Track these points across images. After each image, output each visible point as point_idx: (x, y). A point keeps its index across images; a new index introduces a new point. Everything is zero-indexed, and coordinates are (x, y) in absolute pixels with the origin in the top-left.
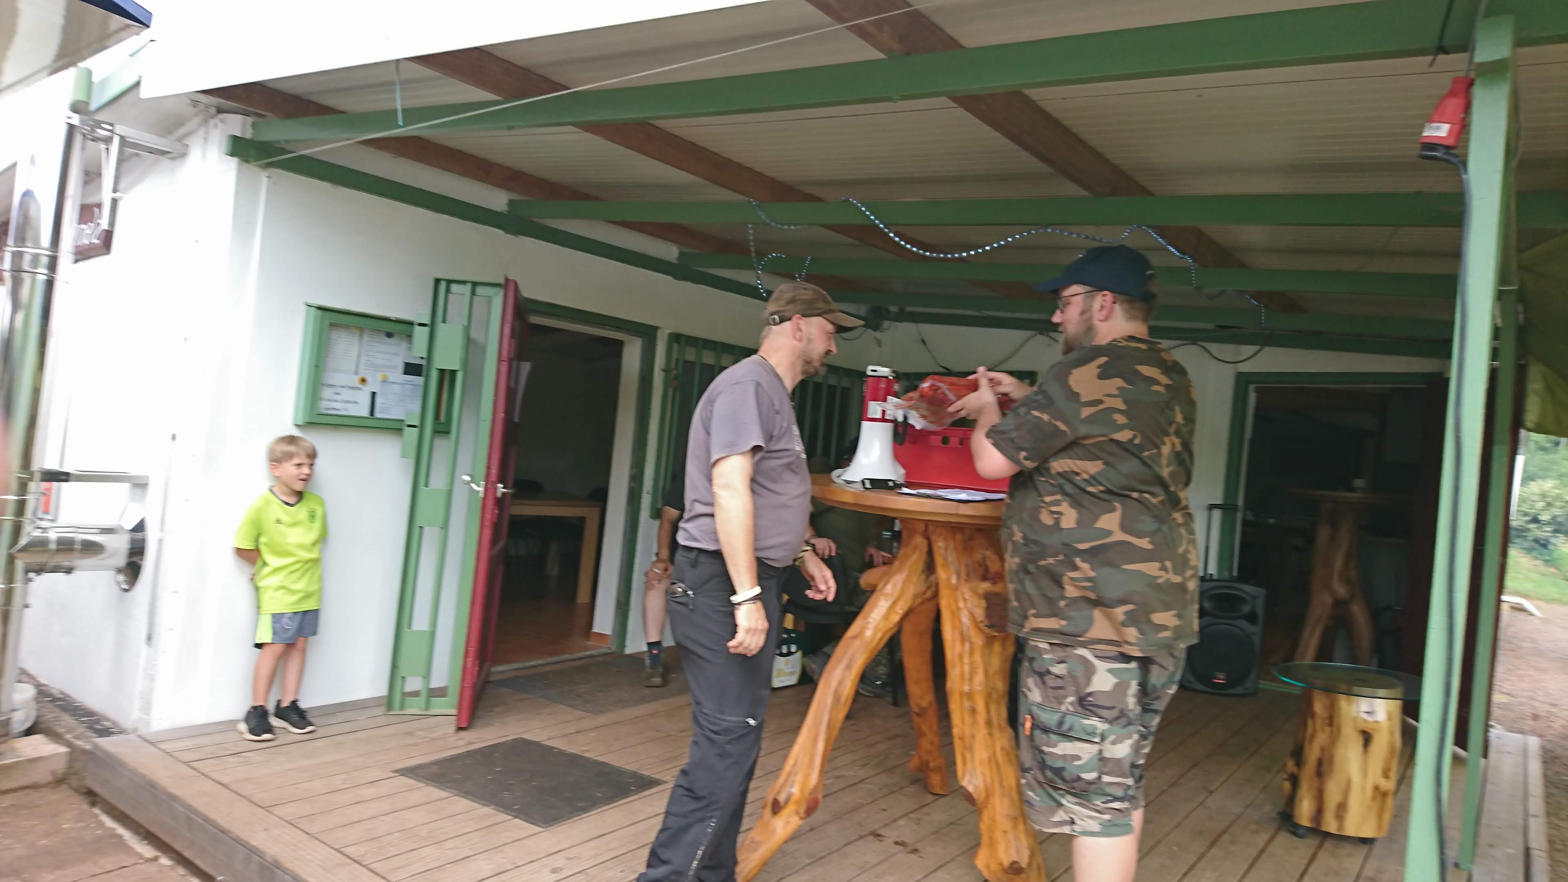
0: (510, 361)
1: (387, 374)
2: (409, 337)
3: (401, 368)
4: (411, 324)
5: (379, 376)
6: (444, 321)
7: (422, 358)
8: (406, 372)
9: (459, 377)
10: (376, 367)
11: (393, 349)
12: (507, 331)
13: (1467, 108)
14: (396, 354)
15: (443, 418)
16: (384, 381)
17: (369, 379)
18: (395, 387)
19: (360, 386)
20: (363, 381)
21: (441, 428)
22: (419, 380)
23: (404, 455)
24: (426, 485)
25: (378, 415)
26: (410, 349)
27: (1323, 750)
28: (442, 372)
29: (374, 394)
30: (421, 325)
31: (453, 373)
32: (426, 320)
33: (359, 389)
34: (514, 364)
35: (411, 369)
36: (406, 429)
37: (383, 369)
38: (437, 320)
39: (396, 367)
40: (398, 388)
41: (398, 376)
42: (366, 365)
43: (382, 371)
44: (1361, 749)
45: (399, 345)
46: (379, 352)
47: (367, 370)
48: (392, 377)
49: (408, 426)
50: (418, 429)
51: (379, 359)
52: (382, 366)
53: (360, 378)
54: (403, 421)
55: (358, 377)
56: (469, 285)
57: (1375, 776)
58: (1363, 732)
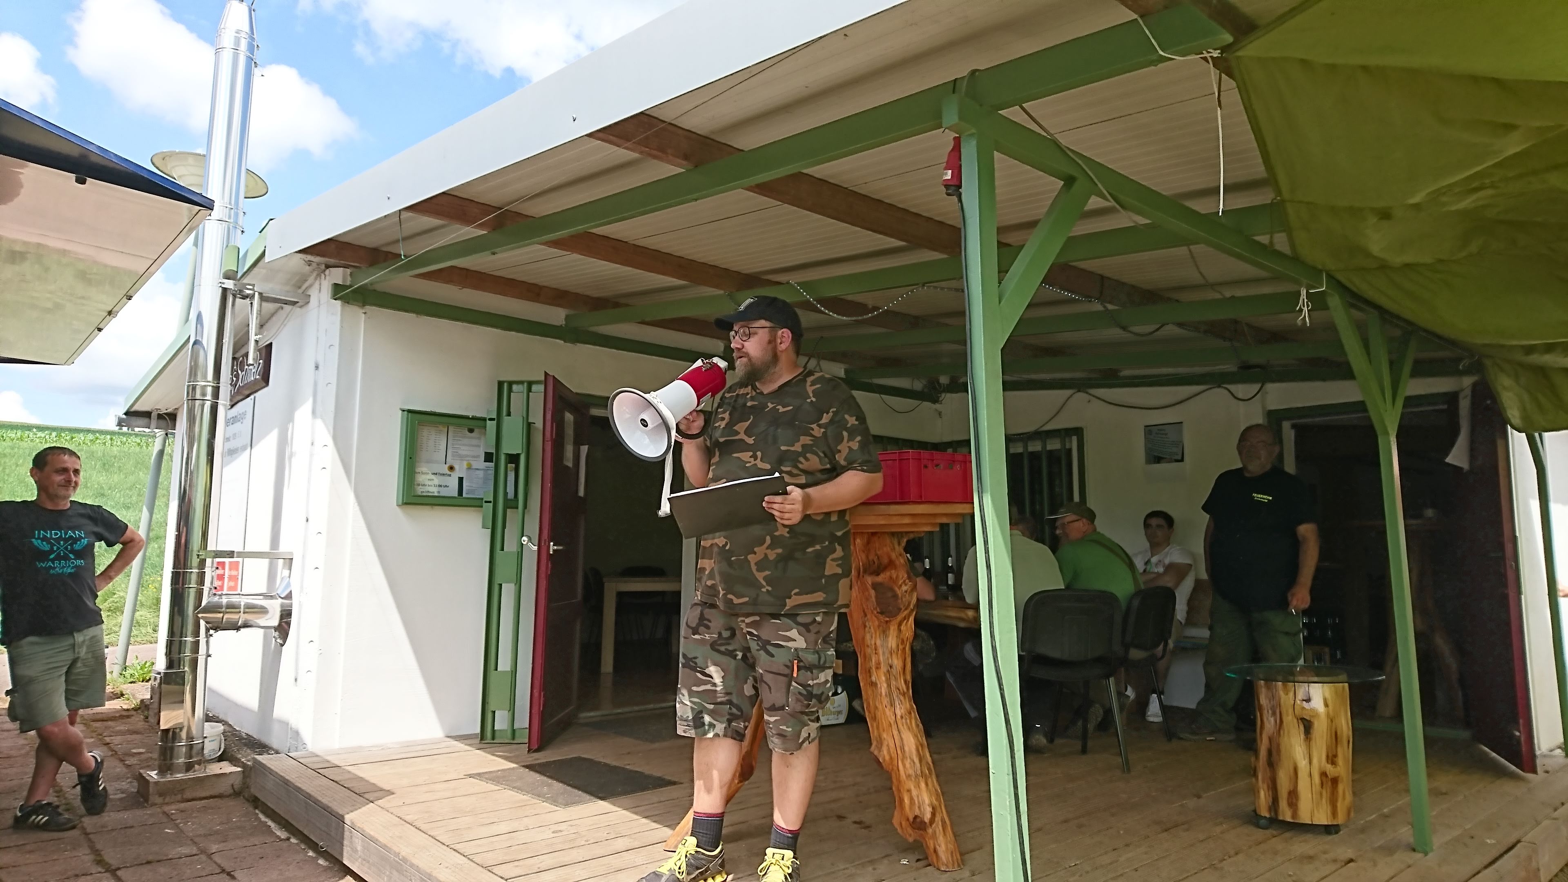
0: (554, 441)
1: (472, 462)
2: (483, 430)
3: (481, 457)
4: (484, 419)
5: (465, 464)
6: (509, 414)
7: (494, 447)
8: (484, 460)
9: (522, 459)
10: (462, 458)
11: (475, 442)
12: (549, 416)
14: (479, 446)
16: (469, 468)
17: (456, 467)
18: (478, 472)
19: (449, 473)
20: (451, 468)
21: (510, 504)
22: (492, 465)
23: (484, 527)
24: (502, 549)
25: (464, 495)
26: (485, 441)
27: (1270, 739)
28: (508, 456)
29: (461, 480)
30: (491, 419)
31: (517, 456)
32: (494, 416)
33: (450, 475)
34: (570, 446)
35: (488, 457)
36: (485, 504)
37: (468, 459)
38: (502, 414)
39: (478, 457)
40: (481, 474)
41: (481, 463)
42: (453, 456)
43: (466, 460)
44: (1302, 736)
45: (479, 438)
46: (464, 445)
47: (454, 459)
48: (475, 465)
49: (486, 502)
50: (491, 504)
51: (464, 451)
52: (467, 456)
53: (449, 467)
54: (482, 499)
55: (447, 466)
56: (525, 384)
57: (1320, 762)
58: (1303, 719)
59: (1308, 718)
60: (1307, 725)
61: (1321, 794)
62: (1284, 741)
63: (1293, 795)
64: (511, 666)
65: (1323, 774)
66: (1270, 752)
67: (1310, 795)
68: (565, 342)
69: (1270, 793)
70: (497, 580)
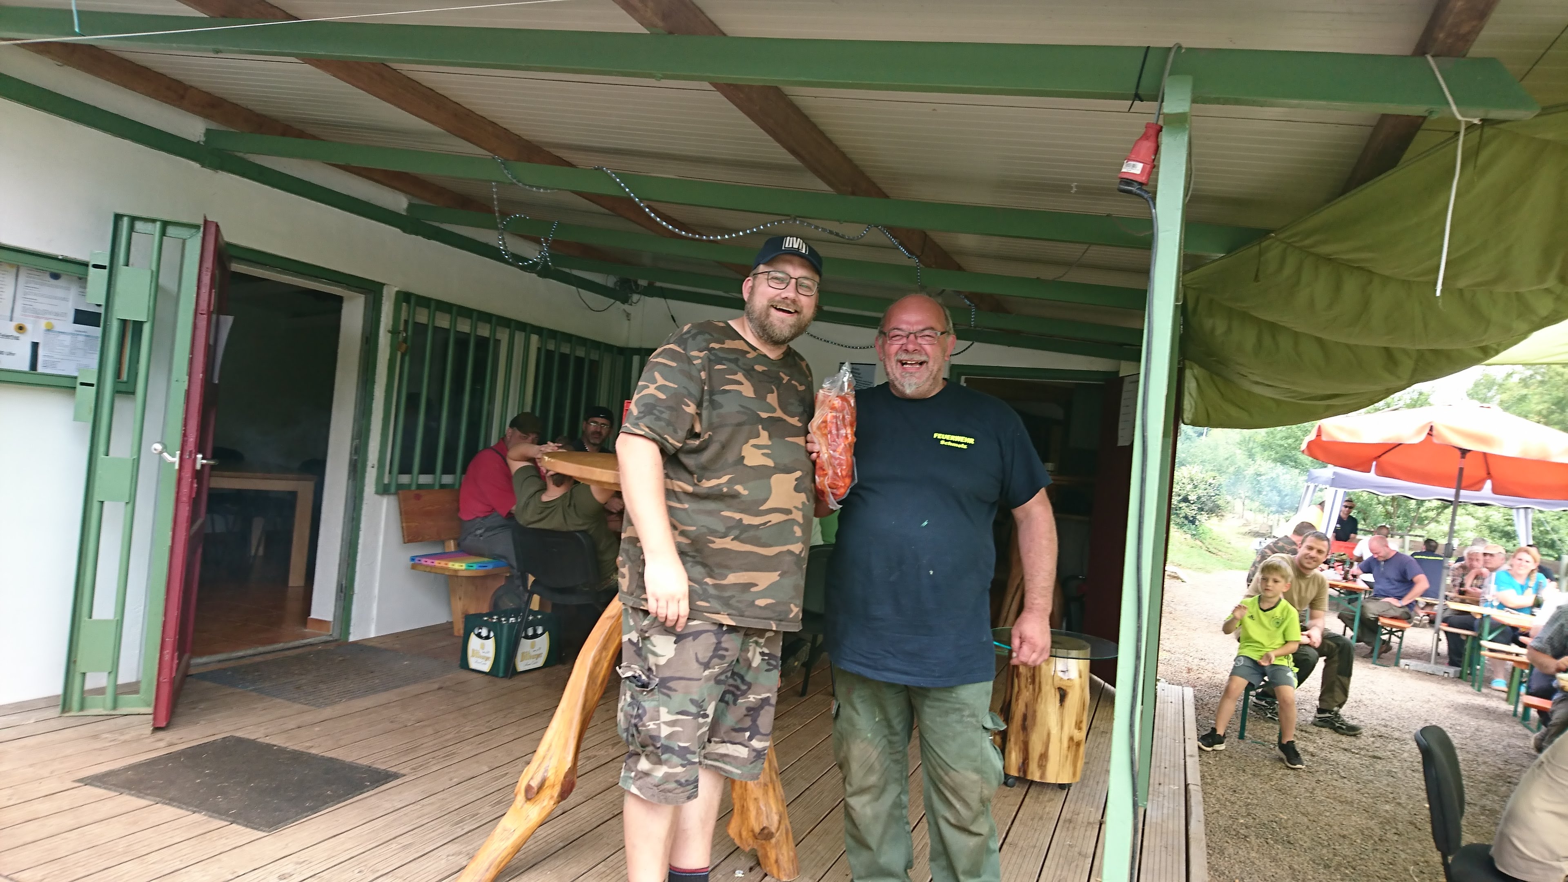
0: (210, 314)
1: (53, 321)
2: (82, 280)
3: (71, 316)
4: (83, 264)
5: (43, 324)
6: (127, 265)
7: (99, 305)
8: (76, 322)
9: (146, 329)
10: (38, 314)
11: (60, 293)
12: (206, 279)
13: (1157, 150)
14: (65, 299)
15: (124, 377)
16: (49, 330)
17: (29, 326)
18: (62, 337)
19: (16, 334)
21: (122, 388)
22: (97, 331)
23: (77, 418)
24: (107, 454)
25: (40, 369)
26: (83, 294)
28: (124, 322)
29: (35, 346)
30: (97, 266)
31: (138, 326)
32: (104, 262)
33: (17, 338)
34: (214, 317)
35: (83, 317)
36: (79, 387)
37: (47, 316)
38: (118, 262)
39: (64, 314)
40: (67, 340)
41: (67, 324)
42: (24, 310)
43: (46, 319)
44: (1058, 704)
45: (68, 289)
46: (42, 296)
47: (26, 316)
48: (59, 326)
49: (82, 384)
50: (94, 388)
51: (42, 304)
52: (46, 312)
53: (16, 326)
54: (76, 378)
55: (14, 324)
56: (158, 224)
57: (1070, 728)
58: (1060, 689)
59: (1064, 688)
60: (1063, 695)
61: (1067, 757)
62: (1041, 708)
63: (1044, 757)
64: (116, 613)
65: (1071, 739)
66: (1025, 718)
67: (1058, 758)
68: (203, 166)
69: (1021, 754)
70: (97, 497)
